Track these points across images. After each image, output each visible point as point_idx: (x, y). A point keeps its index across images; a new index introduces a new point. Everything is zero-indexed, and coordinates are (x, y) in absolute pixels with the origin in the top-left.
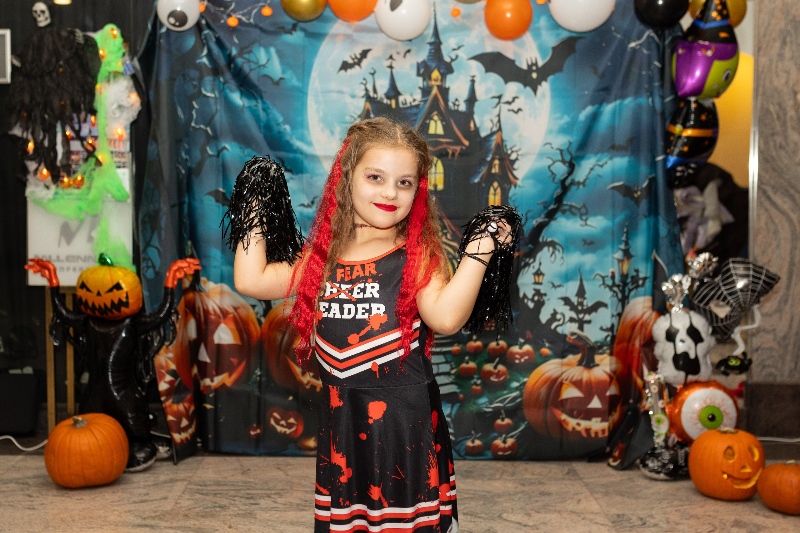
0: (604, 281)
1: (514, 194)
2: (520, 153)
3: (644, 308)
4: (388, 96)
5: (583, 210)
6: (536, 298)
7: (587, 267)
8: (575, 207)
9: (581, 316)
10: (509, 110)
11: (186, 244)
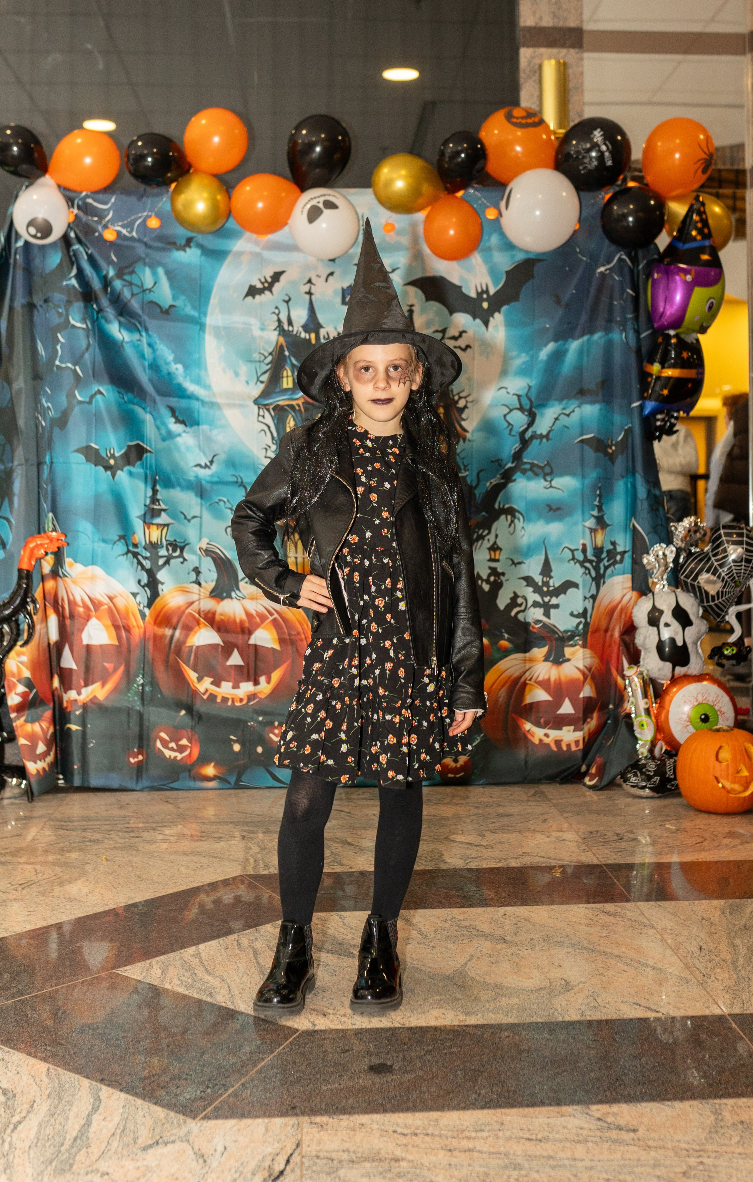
0: (573, 555)
1: (463, 450)
2: (469, 399)
3: (623, 589)
4: (306, 328)
5: (547, 470)
6: (492, 579)
7: (553, 538)
8: (537, 465)
9: (546, 599)
10: (455, 347)
11: (46, 516)
